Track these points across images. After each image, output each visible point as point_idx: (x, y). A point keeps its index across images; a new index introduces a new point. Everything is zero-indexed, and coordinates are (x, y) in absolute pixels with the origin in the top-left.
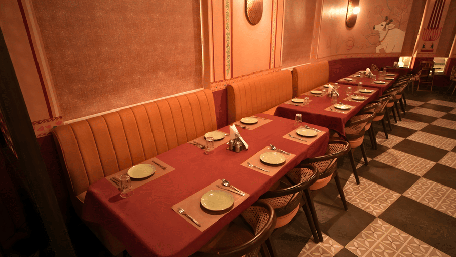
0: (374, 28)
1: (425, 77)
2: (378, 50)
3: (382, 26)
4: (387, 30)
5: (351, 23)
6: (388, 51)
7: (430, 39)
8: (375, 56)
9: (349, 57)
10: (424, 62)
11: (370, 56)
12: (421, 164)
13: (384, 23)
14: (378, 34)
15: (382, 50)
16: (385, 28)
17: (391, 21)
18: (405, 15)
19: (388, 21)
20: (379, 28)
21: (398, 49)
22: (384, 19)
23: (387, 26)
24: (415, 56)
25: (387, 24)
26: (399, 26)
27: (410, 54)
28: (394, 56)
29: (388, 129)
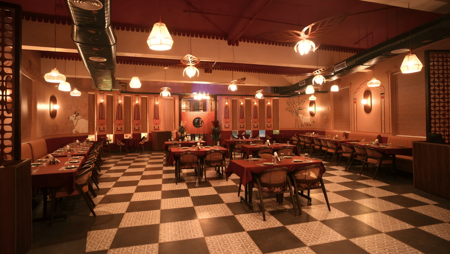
0: (69, 118)
1: (105, 146)
2: (74, 131)
4: (77, 119)
5: (53, 114)
6: (80, 132)
7: (102, 125)
8: (73, 136)
9: (55, 137)
10: (102, 137)
11: (70, 136)
12: (121, 206)
13: (75, 115)
14: (72, 122)
15: (76, 131)
16: (75, 118)
17: (78, 114)
18: (85, 111)
20: (72, 118)
21: (86, 131)
24: (96, 134)
25: (76, 116)
26: (84, 117)
27: (93, 133)
28: (85, 135)
29: (100, 169)
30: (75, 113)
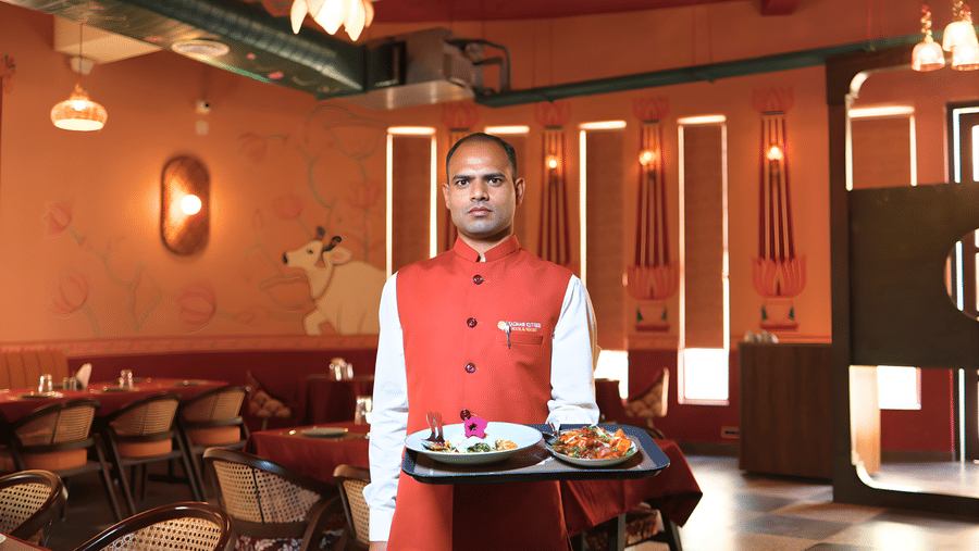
0: (285, 260)
2: (312, 326)
3: (311, 252)
4: (330, 266)
6: (347, 328)
8: (305, 345)
13: (317, 246)
14: (303, 278)
15: (325, 325)
16: (321, 259)
17: (337, 239)
19: (327, 239)
20: (301, 259)
22: (314, 233)
23: (327, 255)
25: (329, 248)
28: (369, 344)
30: (320, 233)
